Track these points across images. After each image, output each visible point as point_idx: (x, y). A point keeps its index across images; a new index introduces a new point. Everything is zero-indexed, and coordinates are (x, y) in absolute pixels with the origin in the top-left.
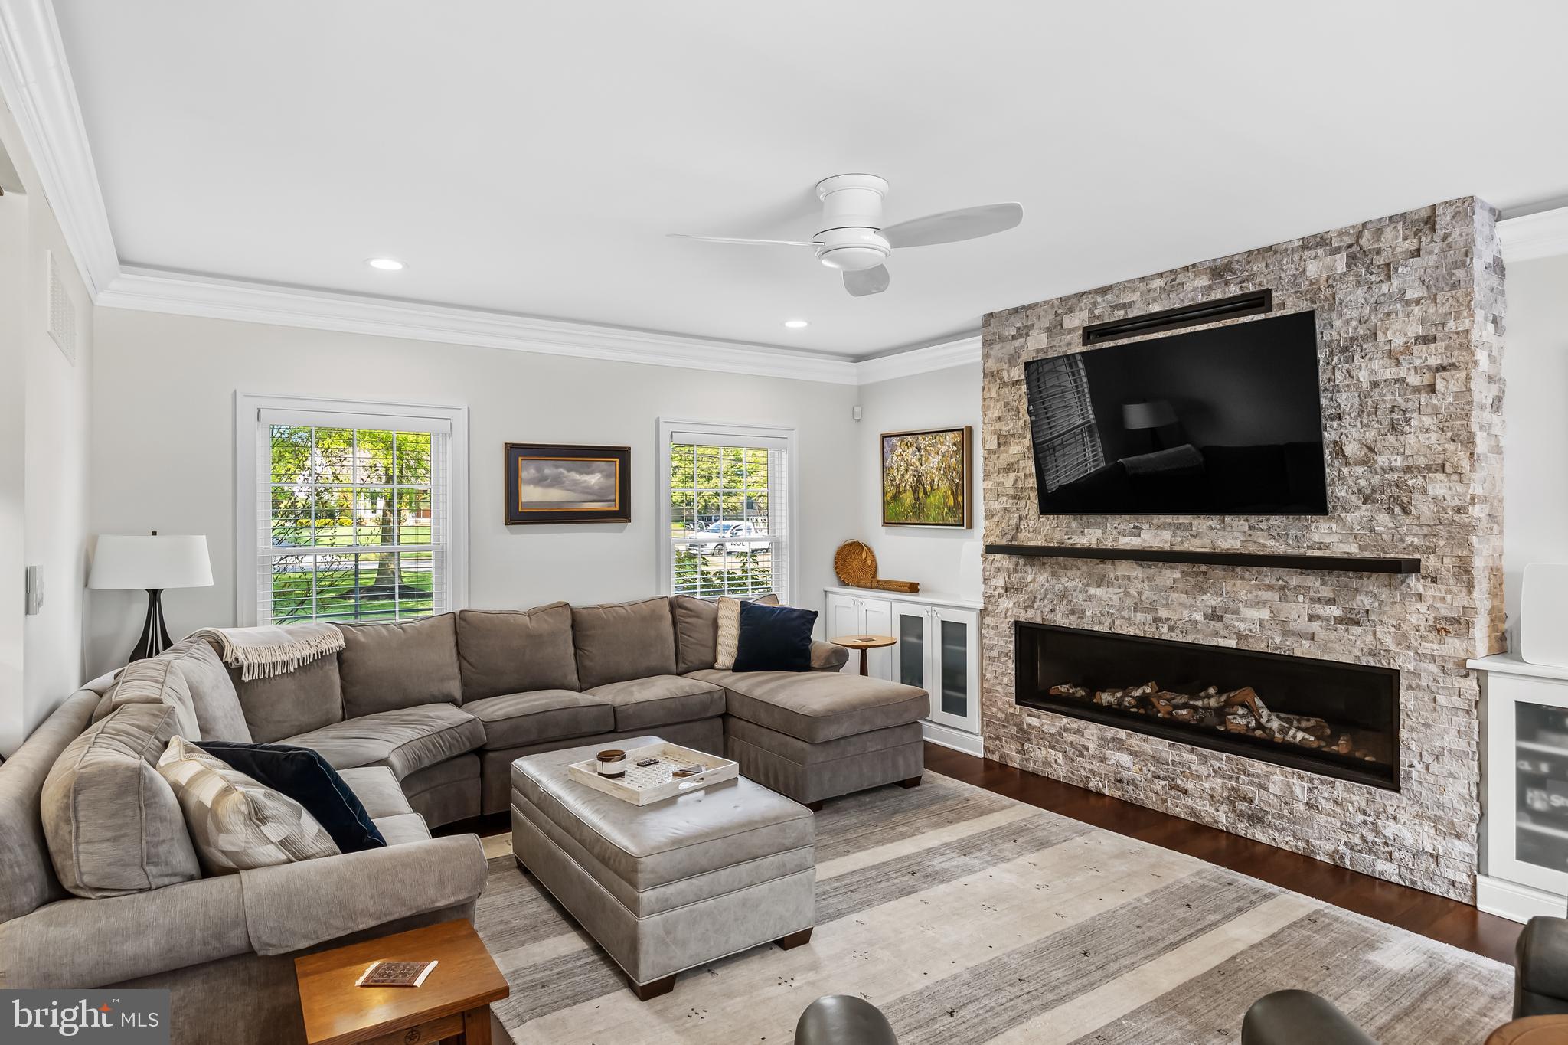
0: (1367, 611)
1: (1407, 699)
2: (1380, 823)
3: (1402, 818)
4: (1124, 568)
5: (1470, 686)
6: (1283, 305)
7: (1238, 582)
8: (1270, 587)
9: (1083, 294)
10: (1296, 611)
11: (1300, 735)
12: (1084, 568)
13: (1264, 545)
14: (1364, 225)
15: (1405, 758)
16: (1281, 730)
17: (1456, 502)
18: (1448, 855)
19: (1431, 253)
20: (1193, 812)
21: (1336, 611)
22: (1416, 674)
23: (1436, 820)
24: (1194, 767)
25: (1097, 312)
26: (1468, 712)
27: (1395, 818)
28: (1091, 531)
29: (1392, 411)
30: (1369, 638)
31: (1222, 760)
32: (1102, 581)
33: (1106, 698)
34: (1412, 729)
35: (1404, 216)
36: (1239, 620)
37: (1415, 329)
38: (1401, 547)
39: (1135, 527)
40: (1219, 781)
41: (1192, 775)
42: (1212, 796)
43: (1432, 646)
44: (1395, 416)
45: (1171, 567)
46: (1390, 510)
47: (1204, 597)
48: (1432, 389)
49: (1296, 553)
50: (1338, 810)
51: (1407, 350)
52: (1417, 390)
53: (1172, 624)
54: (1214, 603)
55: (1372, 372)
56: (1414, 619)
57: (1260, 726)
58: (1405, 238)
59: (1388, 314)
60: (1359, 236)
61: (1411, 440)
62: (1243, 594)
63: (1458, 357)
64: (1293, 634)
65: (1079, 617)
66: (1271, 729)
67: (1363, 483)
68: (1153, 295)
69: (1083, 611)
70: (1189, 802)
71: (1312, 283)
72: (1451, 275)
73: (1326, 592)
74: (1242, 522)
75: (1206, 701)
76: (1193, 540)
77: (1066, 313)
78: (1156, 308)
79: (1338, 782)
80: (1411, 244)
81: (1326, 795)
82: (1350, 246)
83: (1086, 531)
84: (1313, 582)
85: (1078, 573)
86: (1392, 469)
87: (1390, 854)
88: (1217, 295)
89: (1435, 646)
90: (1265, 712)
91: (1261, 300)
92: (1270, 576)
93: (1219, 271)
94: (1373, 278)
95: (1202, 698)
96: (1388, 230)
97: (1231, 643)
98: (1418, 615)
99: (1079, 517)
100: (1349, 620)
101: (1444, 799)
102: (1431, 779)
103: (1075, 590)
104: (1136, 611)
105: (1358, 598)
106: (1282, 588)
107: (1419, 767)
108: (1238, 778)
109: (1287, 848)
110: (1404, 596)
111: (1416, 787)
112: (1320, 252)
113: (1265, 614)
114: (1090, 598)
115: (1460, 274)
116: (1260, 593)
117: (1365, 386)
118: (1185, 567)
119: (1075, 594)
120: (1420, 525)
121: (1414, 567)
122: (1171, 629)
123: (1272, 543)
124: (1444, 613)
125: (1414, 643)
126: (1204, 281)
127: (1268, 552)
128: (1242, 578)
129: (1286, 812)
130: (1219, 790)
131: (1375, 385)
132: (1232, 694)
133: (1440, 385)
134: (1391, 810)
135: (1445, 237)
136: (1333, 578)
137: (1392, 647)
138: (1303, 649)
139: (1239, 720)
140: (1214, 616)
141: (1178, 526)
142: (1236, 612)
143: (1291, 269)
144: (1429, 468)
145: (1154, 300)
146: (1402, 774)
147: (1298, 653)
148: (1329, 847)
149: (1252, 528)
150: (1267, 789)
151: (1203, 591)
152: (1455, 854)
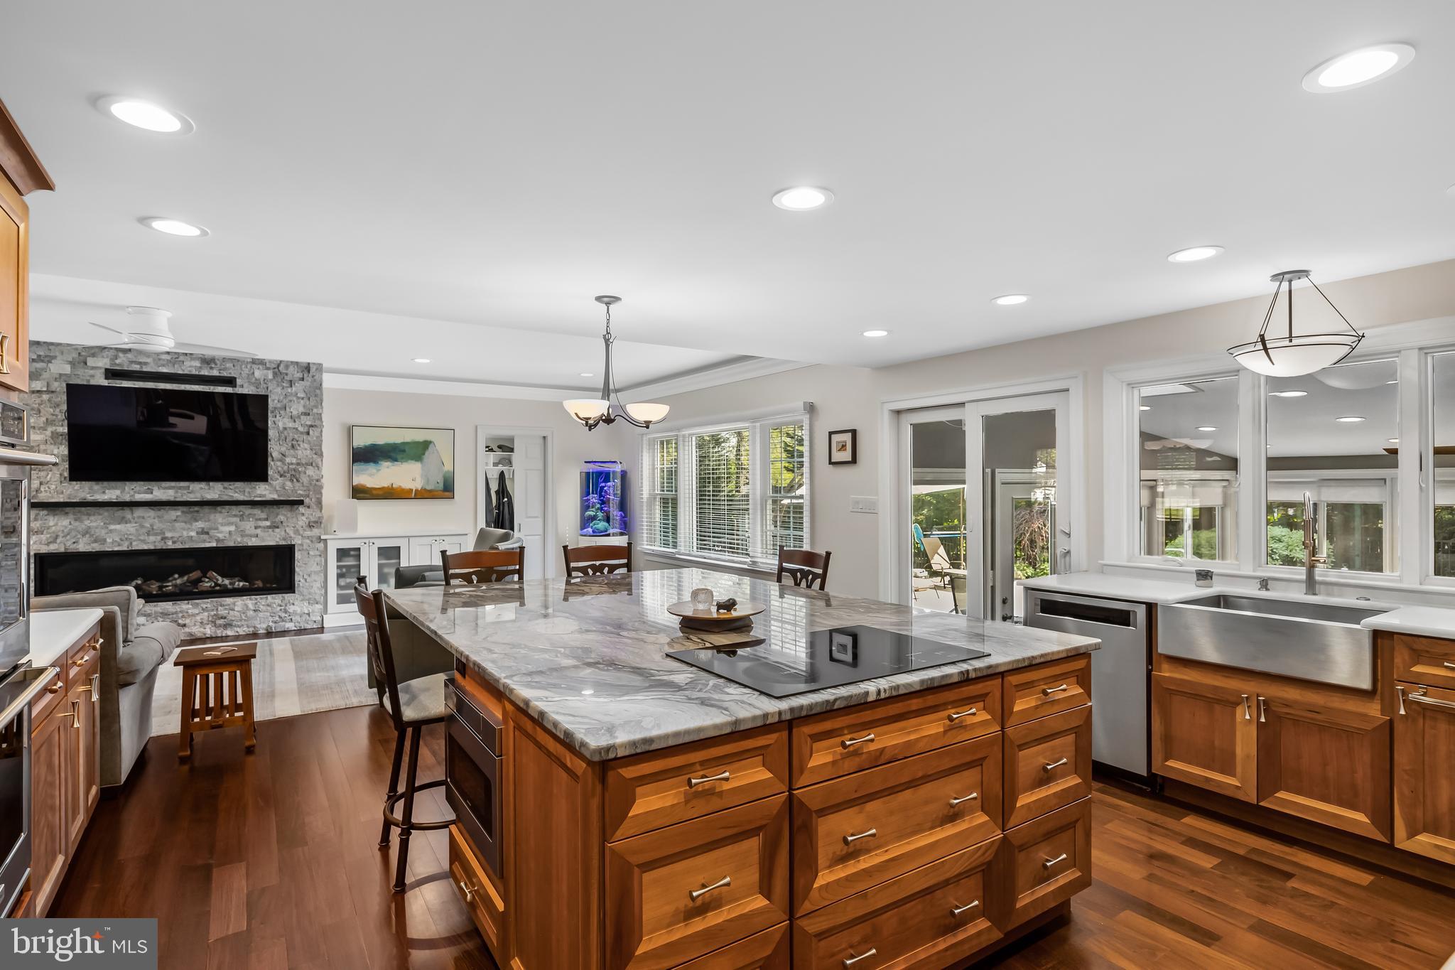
0: (282, 522)
1: (298, 555)
2: (287, 608)
3: (296, 603)
4: (139, 512)
5: (321, 545)
6: (242, 386)
7: (218, 515)
8: (235, 516)
9: (105, 348)
10: (249, 526)
11: (241, 584)
12: (106, 514)
13: (232, 496)
14: (281, 362)
15: (297, 578)
16: (231, 584)
17: (317, 478)
18: (313, 612)
19: (308, 381)
20: (191, 634)
21: (268, 523)
22: (302, 545)
23: (309, 599)
24: (190, 611)
25: (118, 361)
26: (320, 556)
27: (293, 604)
28: (111, 491)
29: (293, 440)
30: (283, 533)
31: (207, 603)
32: (123, 520)
34: (300, 567)
35: (297, 363)
36: (219, 533)
37: (301, 409)
38: (295, 495)
39: (148, 489)
40: (206, 614)
41: (189, 615)
42: (201, 623)
43: (308, 533)
44: (293, 442)
45: (175, 510)
46: (292, 481)
47: (197, 524)
48: (308, 433)
49: (249, 499)
50: (269, 608)
51: (299, 417)
52: (302, 433)
53: (176, 539)
54: (202, 526)
55: (284, 423)
56: (300, 523)
57: (217, 585)
58: (298, 372)
59: (291, 401)
60: (279, 366)
61: (300, 452)
62: (220, 520)
63: (317, 423)
64: (247, 536)
65: (101, 544)
66: (225, 585)
67: (280, 469)
68: (161, 362)
69: (105, 540)
70: (187, 630)
71: (256, 379)
72: (315, 392)
73: (263, 516)
74: (220, 485)
75: (174, 582)
76: (189, 495)
77: (89, 356)
78: (164, 370)
79: (269, 596)
80: (300, 375)
81: (263, 603)
82: (275, 368)
83: (107, 491)
84: (257, 512)
85: (100, 517)
86: (292, 464)
87: (291, 619)
88: (205, 372)
89: (309, 533)
90: (220, 578)
91: (230, 381)
92: (235, 510)
93: (208, 361)
94: (284, 384)
95: (171, 581)
96: (291, 367)
97: (214, 545)
98: (302, 521)
99: (100, 483)
100: (274, 527)
101: (312, 591)
102: (307, 584)
103: (97, 528)
104: (148, 535)
105: (279, 517)
106: (242, 516)
107: (302, 581)
108: (217, 609)
109: (244, 633)
110: (296, 515)
111: (301, 589)
112: (261, 367)
113: (232, 528)
114: (111, 531)
115: (318, 391)
116: (230, 519)
117: (281, 429)
118: (185, 509)
119: (97, 530)
120: (303, 486)
121: (301, 503)
122: (174, 542)
123: (236, 495)
124: (313, 520)
125: (301, 533)
126: (197, 364)
127: (235, 499)
128: (221, 512)
129: (244, 618)
130: (206, 618)
131: (285, 429)
132: (191, 575)
133: (311, 432)
134: (291, 601)
135: (313, 377)
136: (266, 510)
137: (292, 535)
138: (253, 542)
139: (207, 584)
140: (204, 532)
141: (180, 488)
142: (217, 529)
143: (246, 371)
144: (307, 464)
145: (163, 365)
146: (296, 585)
147: (250, 544)
148: (264, 626)
149: (225, 488)
150: (233, 610)
151: (196, 520)
152: (316, 610)
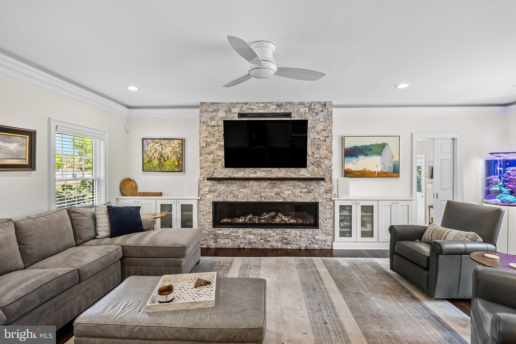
0: (312, 190)
1: (320, 208)
2: (315, 237)
3: (319, 234)
4: (252, 183)
5: (331, 203)
6: (294, 117)
7: (283, 185)
8: (291, 186)
9: (238, 103)
10: (297, 191)
11: (293, 221)
12: (238, 184)
13: (290, 175)
14: (312, 102)
15: (320, 221)
16: (288, 220)
17: (330, 165)
18: (328, 240)
19: (325, 112)
20: (272, 246)
21: (306, 190)
22: (322, 202)
23: (326, 233)
24: (272, 234)
25: (243, 109)
26: (331, 209)
27: (318, 235)
28: (240, 173)
29: (318, 145)
30: (313, 196)
31: (279, 231)
32: (245, 187)
33: (241, 220)
34: (321, 214)
35: (320, 102)
36: (284, 194)
37: (322, 128)
38: (319, 175)
39: (255, 171)
40: (278, 236)
41: (271, 236)
42: (276, 241)
43: (325, 196)
44: (318, 146)
45: (265, 182)
46: (317, 167)
47: (275, 189)
48: (325, 141)
49: (297, 177)
50: (307, 236)
51: (321, 132)
52: (322, 141)
53: (266, 197)
54: (277, 191)
55: (314, 136)
56: (322, 191)
57: (282, 220)
58: (320, 107)
59: (317, 123)
60: (311, 105)
61: (321, 151)
62: (285, 188)
63: (330, 135)
64: (297, 196)
65: (237, 198)
66: (286, 221)
67: (312, 161)
68: (260, 108)
69: (238, 196)
70: (270, 244)
71: (301, 113)
72: (328, 117)
73: (304, 186)
74: (284, 170)
75: (264, 217)
76: (271, 174)
77: (232, 108)
78: (261, 111)
79: (307, 230)
80: (321, 109)
81: (304, 233)
82: (309, 106)
83: (239, 172)
84: (301, 184)
85: (236, 185)
86: (317, 158)
87: (317, 243)
88: (278, 111)
89: (326, 196)
90: (283, 217)
91: (289, 115)
92: (291, 183)
93: (279, 106)
94: (314, 115)
95: (263, 216)
96: (317, 105)
97: (282, 200)
98: (322, 190)
99: (236, 168)
100: (309, 192)
101: (327, 228)
102: (325, 224)
103: (235, 190)
104: (255, 194)
105: (311, 187)
106: (294, 186)
107: (322, 222)
108: (283, 234)
109: (295, 248)
110: (320, 185)
111: (322, 227)
112: (303, 106)
113: (290, 192)
114: (240, 192)
115: (330, 117)
116: (289, 187)
117: (312, 139)
118: (269, 182)
119: (235, 192)
120: (323, 170)
121: (323, 179)
122: (265, 199)
123: (292, 175)
124: (327, 189)
125: (322, 196)
126: (275, 107)
127: (291, 177)
128: (285, 184)
129: (295, 240)
130: (279, 239)
131: (314, 139)
132: (271, 214)
133: (327, 140)
134: (317, 233)
135: (328, 109)
136: (305, 183)
137: (318, 197)
138: (299, 200)
139: (278, 220)
140: (277, 194)
141: (268, 171)
142: (283, 192)
143: (296, 109)
144: (324, 158)
146: (319, 225)
147: (298, 201)
148: (304, 245)
149: (287, 171)
150: (290, 235)
151: (274, 188)
152: (329, 239)
